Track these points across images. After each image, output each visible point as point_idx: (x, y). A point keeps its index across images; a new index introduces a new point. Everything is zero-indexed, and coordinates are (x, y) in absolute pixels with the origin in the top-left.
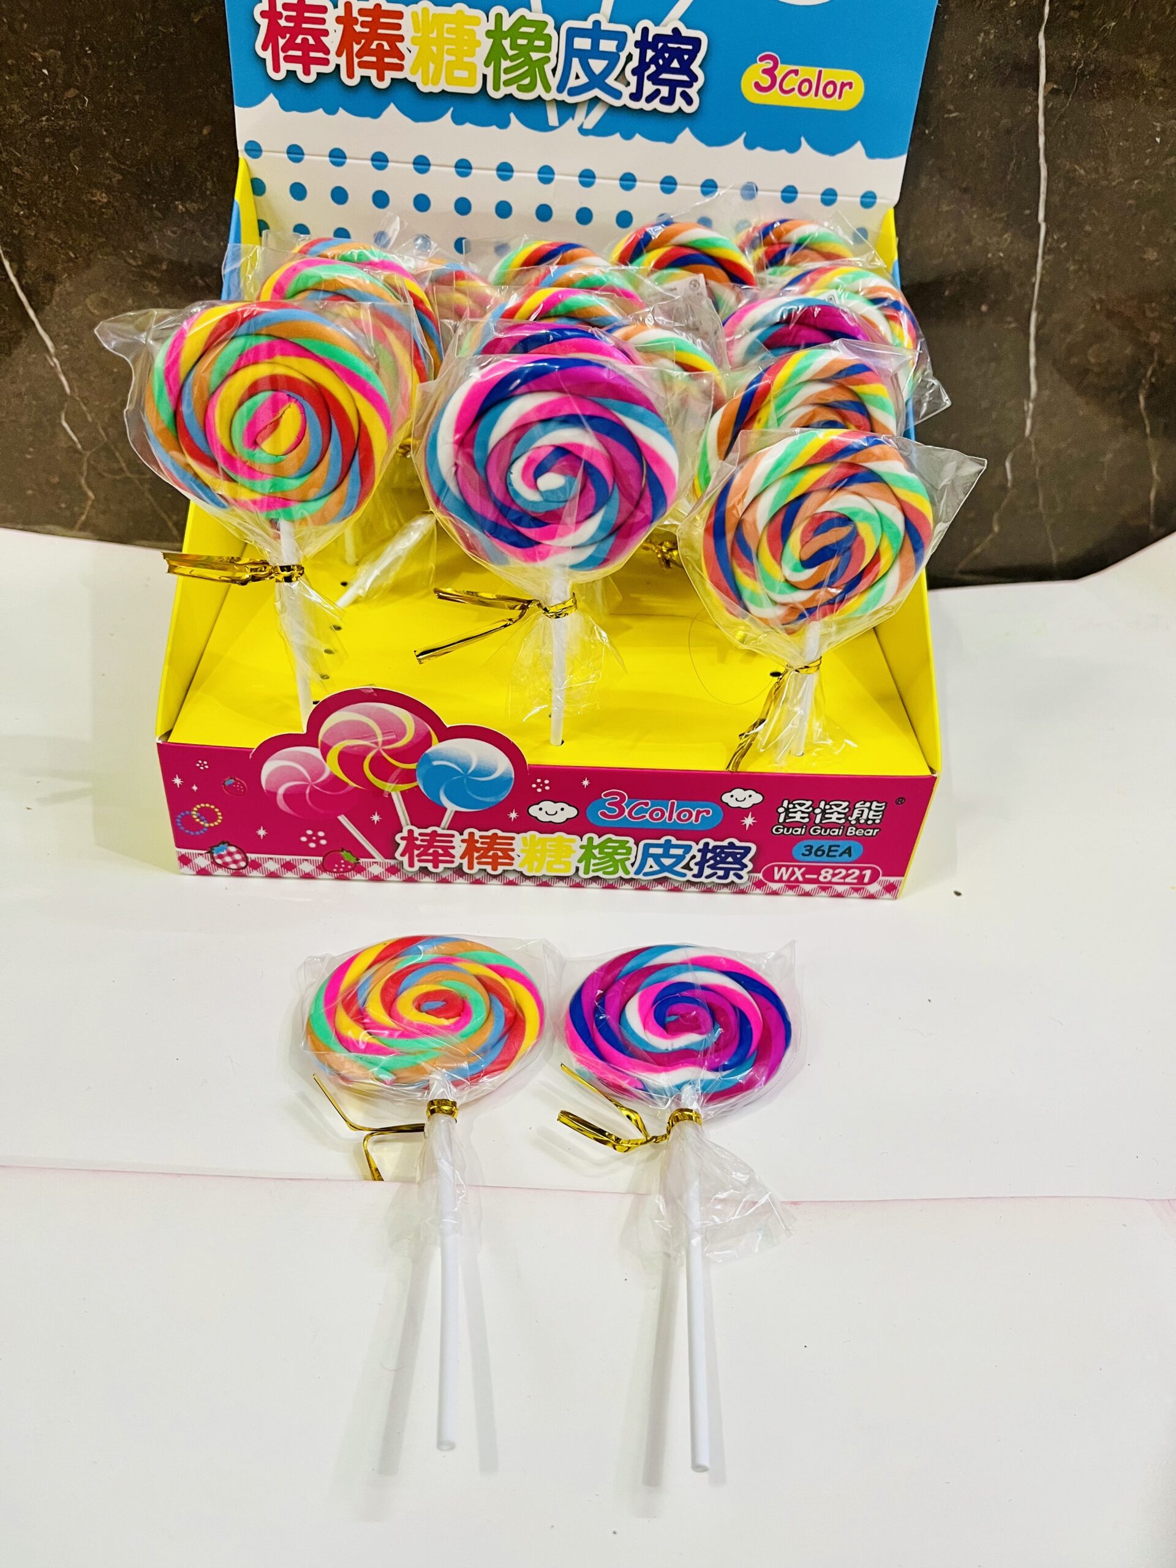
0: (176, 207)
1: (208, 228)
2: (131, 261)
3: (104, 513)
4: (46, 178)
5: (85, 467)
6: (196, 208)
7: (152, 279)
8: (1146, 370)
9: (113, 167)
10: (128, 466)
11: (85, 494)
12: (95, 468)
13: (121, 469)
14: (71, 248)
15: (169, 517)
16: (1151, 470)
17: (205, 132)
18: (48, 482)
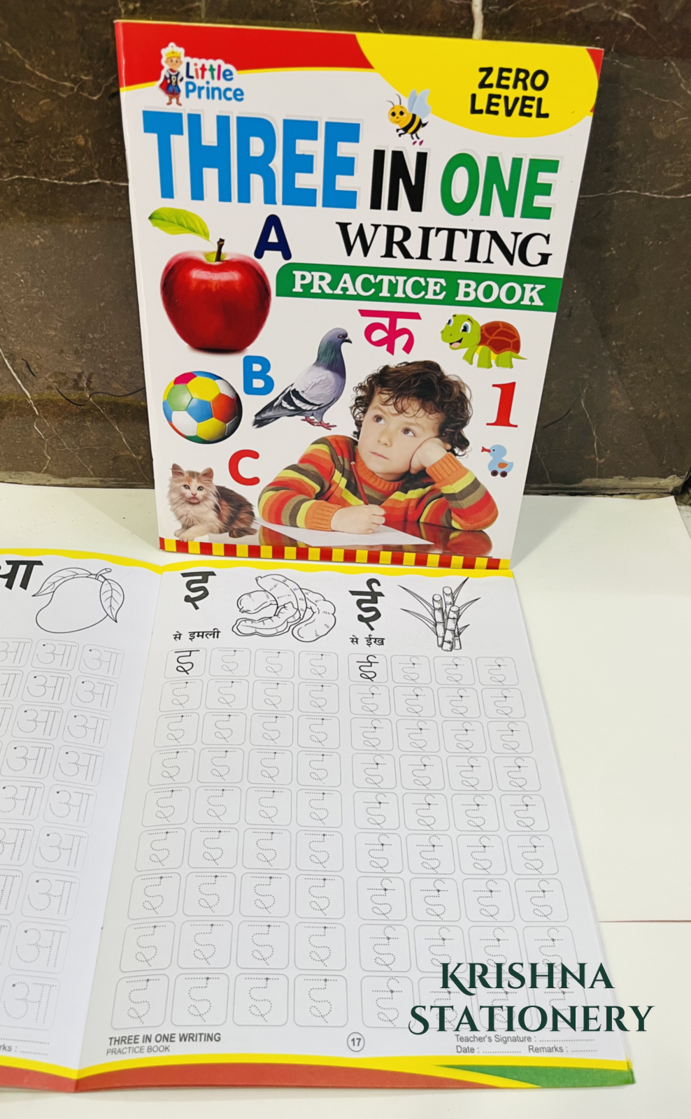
0: (89, 336)
1: (104, 344)
2: (68, 359)
3: (56, 466)
4: (25, 325)
5: (46, 446)
6: (99, 336)
7: (77, 366)
8: (583, 390)
9: (57, 320)
10: (67, 444)
11: (46, 457)
12: (51, 446)
13: (64, 446)
14: (38, 354)
15: (88, 467)
16: (592, 434)
17: (102, 304)
18: (28, 453)
